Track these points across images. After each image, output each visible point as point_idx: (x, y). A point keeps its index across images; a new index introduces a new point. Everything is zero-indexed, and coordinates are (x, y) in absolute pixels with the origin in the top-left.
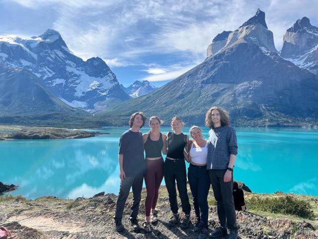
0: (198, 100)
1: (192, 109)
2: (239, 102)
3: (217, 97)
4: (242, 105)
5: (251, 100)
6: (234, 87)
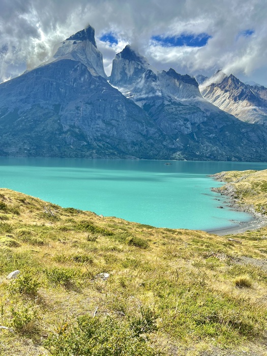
0: (15, 123)
1: (6, 135)
2: (65, 130)
3: (39, 121)
4: (69, 133)
5: (78, 128)
6: (60, 111)
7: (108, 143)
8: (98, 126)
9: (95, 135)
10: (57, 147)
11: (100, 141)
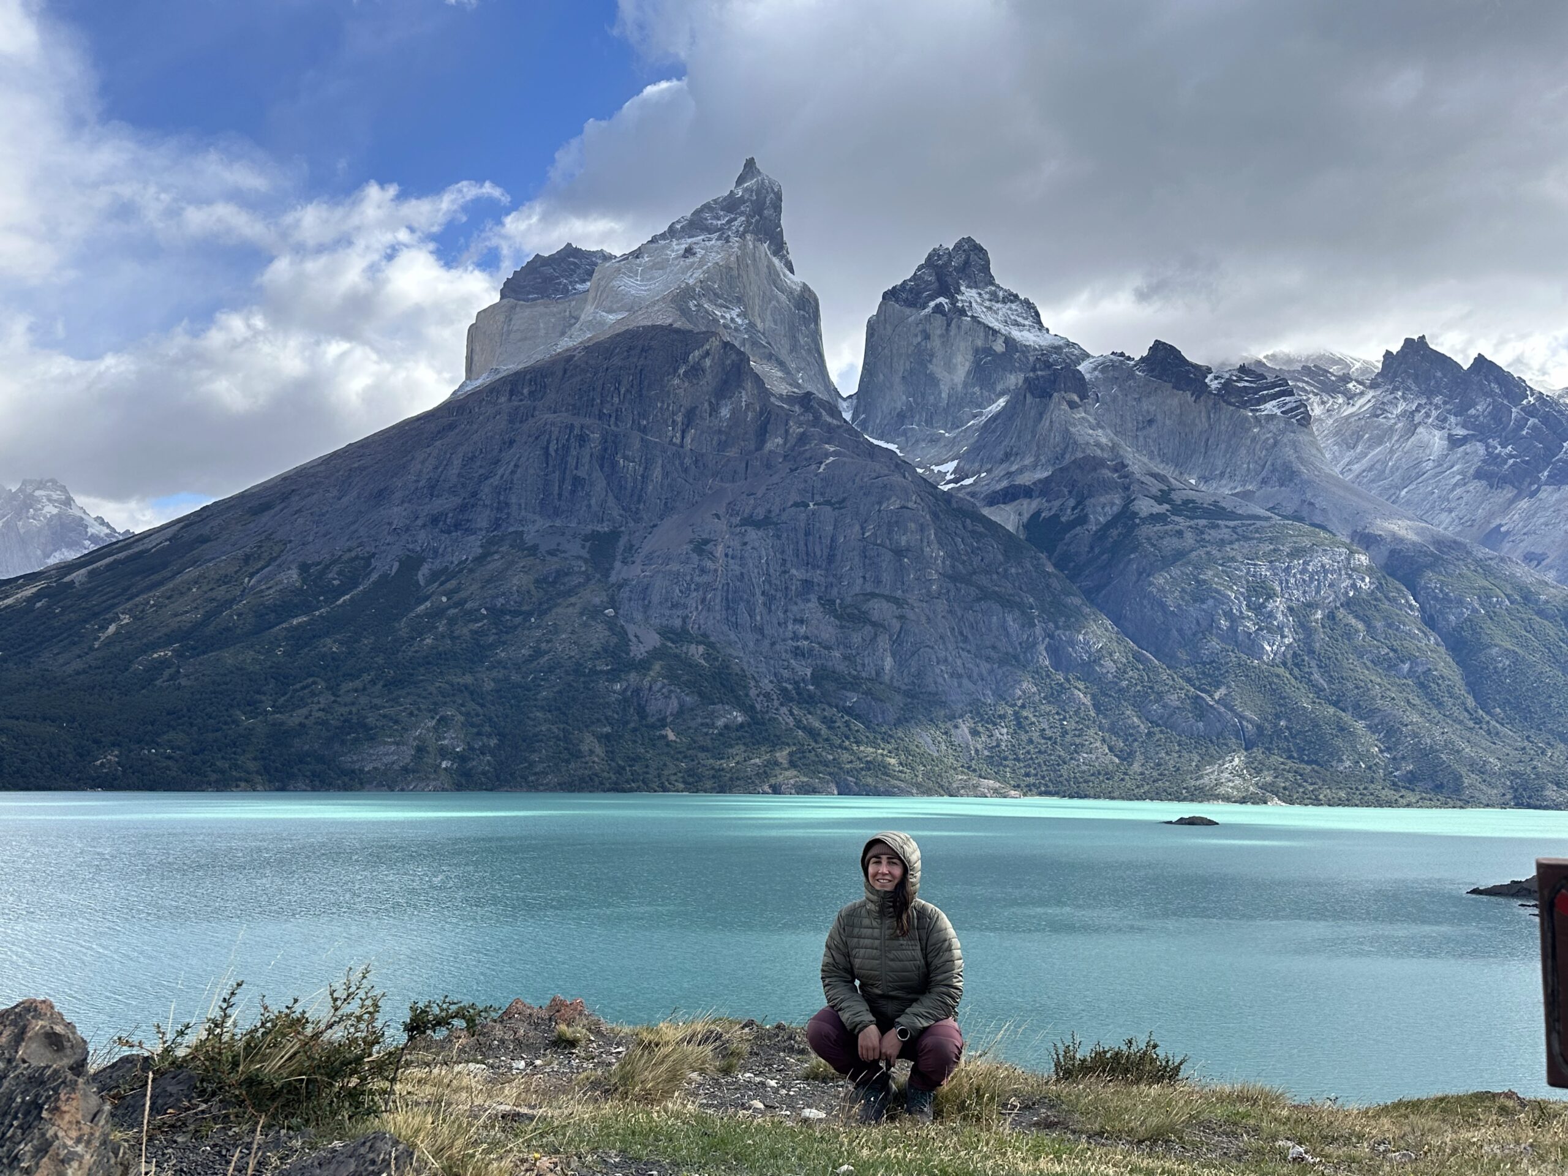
0: (402, 627)
1: (358, 683)
2: (638, 651)
3: (515, 613)
4: (657, 666)
5: (703, 639)
6: (618, 564)
7: (848, 711)
8: (802, 630)
9: (786, 674)
10: (600, 738)
11: (808, 701)
